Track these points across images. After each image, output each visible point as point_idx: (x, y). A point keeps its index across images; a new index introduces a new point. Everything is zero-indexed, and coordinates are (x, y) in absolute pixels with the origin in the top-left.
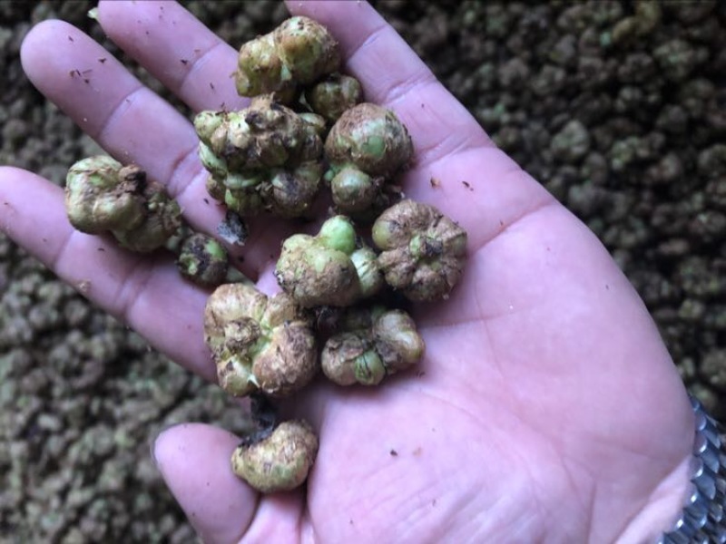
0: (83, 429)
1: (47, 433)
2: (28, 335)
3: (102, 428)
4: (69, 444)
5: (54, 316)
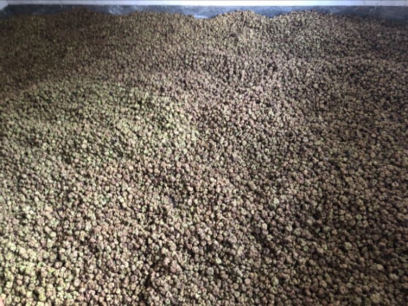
0: (176, 243)
1: (176, 236)
2: (199, 233)
3: (176, 247)
4: (173, 240)
5: (203, 238)
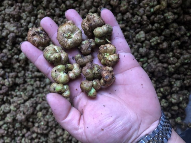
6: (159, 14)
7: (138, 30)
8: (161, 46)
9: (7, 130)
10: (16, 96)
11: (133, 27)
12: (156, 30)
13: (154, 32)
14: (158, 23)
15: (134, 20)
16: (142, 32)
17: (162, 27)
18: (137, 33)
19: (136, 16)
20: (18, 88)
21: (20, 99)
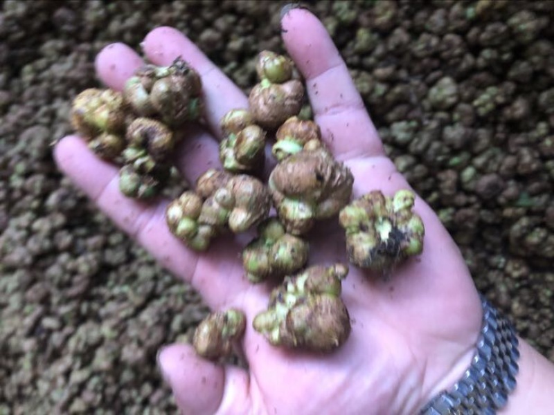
6: (491, 20)
7: (433, 76)
8: (508, 112)
9: (103, 392)
10: (112, 298)
11: (417, 68)
12: (488, 68)
13: (482, 76)
14: (492, 47)
15: (419, 47)
16: (447, 81)
17: (506, 57)
18: (431, 84)
19: (424, 36)
20: (113, 276)
21: (124, 305)
